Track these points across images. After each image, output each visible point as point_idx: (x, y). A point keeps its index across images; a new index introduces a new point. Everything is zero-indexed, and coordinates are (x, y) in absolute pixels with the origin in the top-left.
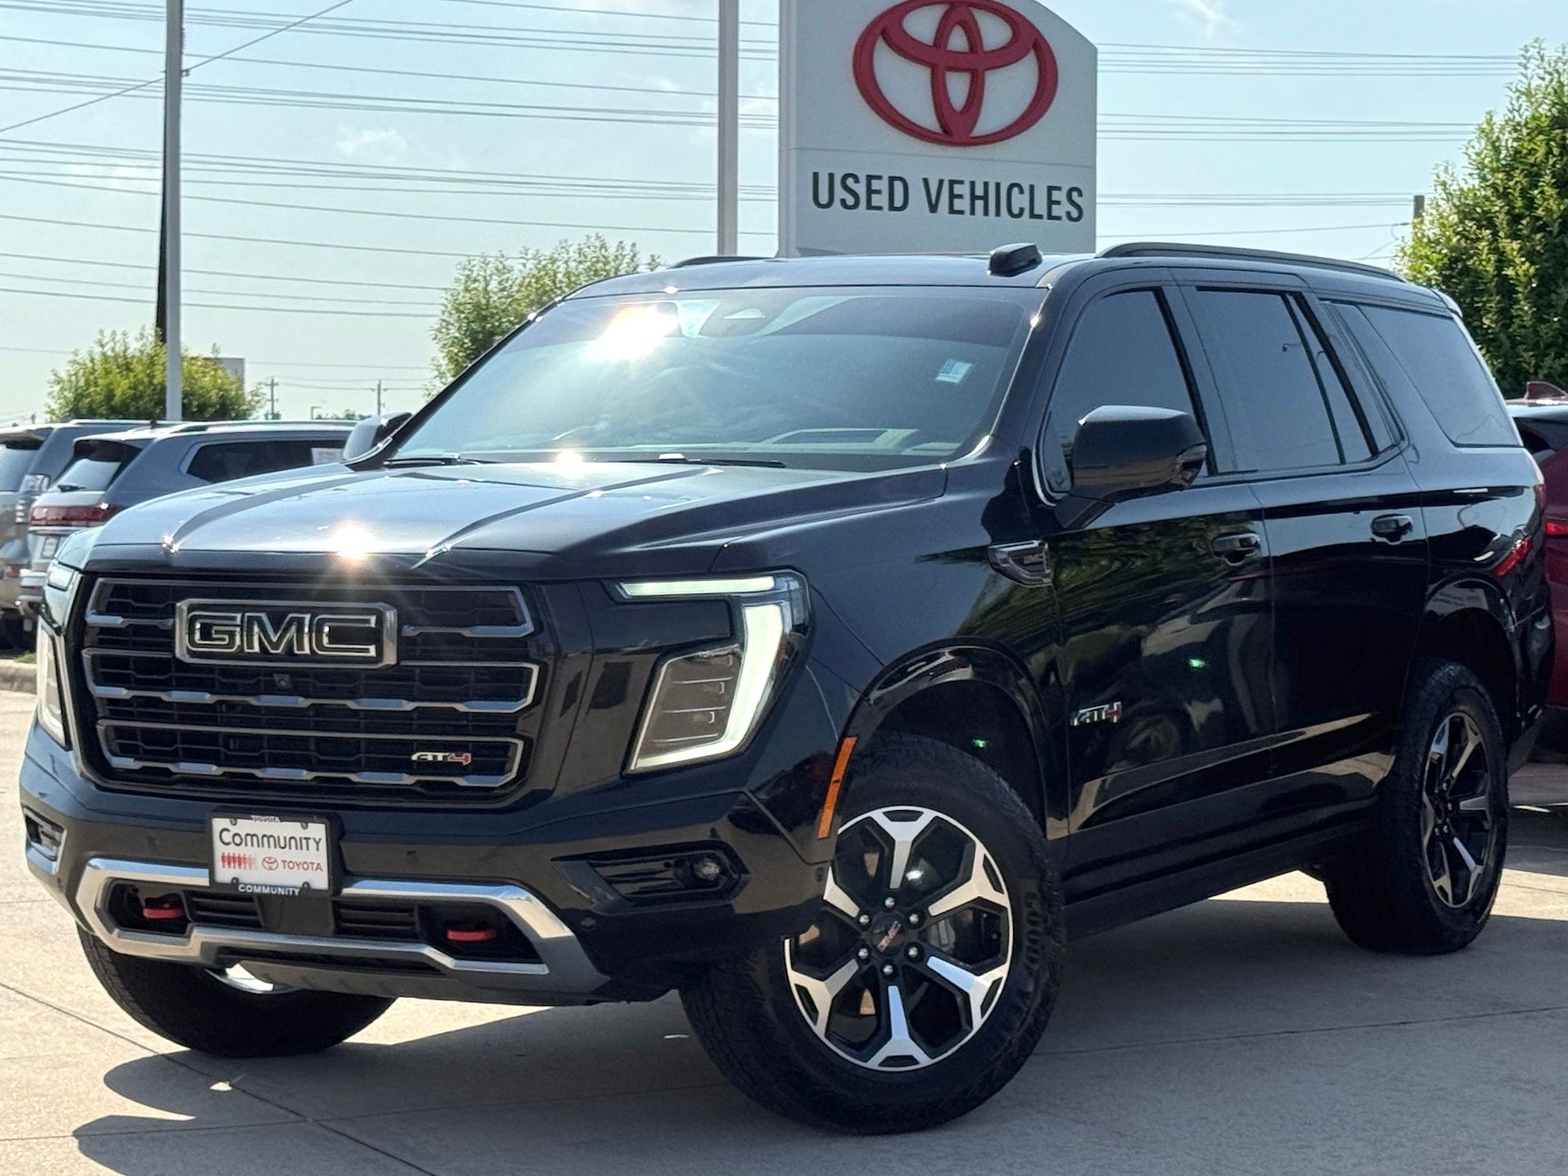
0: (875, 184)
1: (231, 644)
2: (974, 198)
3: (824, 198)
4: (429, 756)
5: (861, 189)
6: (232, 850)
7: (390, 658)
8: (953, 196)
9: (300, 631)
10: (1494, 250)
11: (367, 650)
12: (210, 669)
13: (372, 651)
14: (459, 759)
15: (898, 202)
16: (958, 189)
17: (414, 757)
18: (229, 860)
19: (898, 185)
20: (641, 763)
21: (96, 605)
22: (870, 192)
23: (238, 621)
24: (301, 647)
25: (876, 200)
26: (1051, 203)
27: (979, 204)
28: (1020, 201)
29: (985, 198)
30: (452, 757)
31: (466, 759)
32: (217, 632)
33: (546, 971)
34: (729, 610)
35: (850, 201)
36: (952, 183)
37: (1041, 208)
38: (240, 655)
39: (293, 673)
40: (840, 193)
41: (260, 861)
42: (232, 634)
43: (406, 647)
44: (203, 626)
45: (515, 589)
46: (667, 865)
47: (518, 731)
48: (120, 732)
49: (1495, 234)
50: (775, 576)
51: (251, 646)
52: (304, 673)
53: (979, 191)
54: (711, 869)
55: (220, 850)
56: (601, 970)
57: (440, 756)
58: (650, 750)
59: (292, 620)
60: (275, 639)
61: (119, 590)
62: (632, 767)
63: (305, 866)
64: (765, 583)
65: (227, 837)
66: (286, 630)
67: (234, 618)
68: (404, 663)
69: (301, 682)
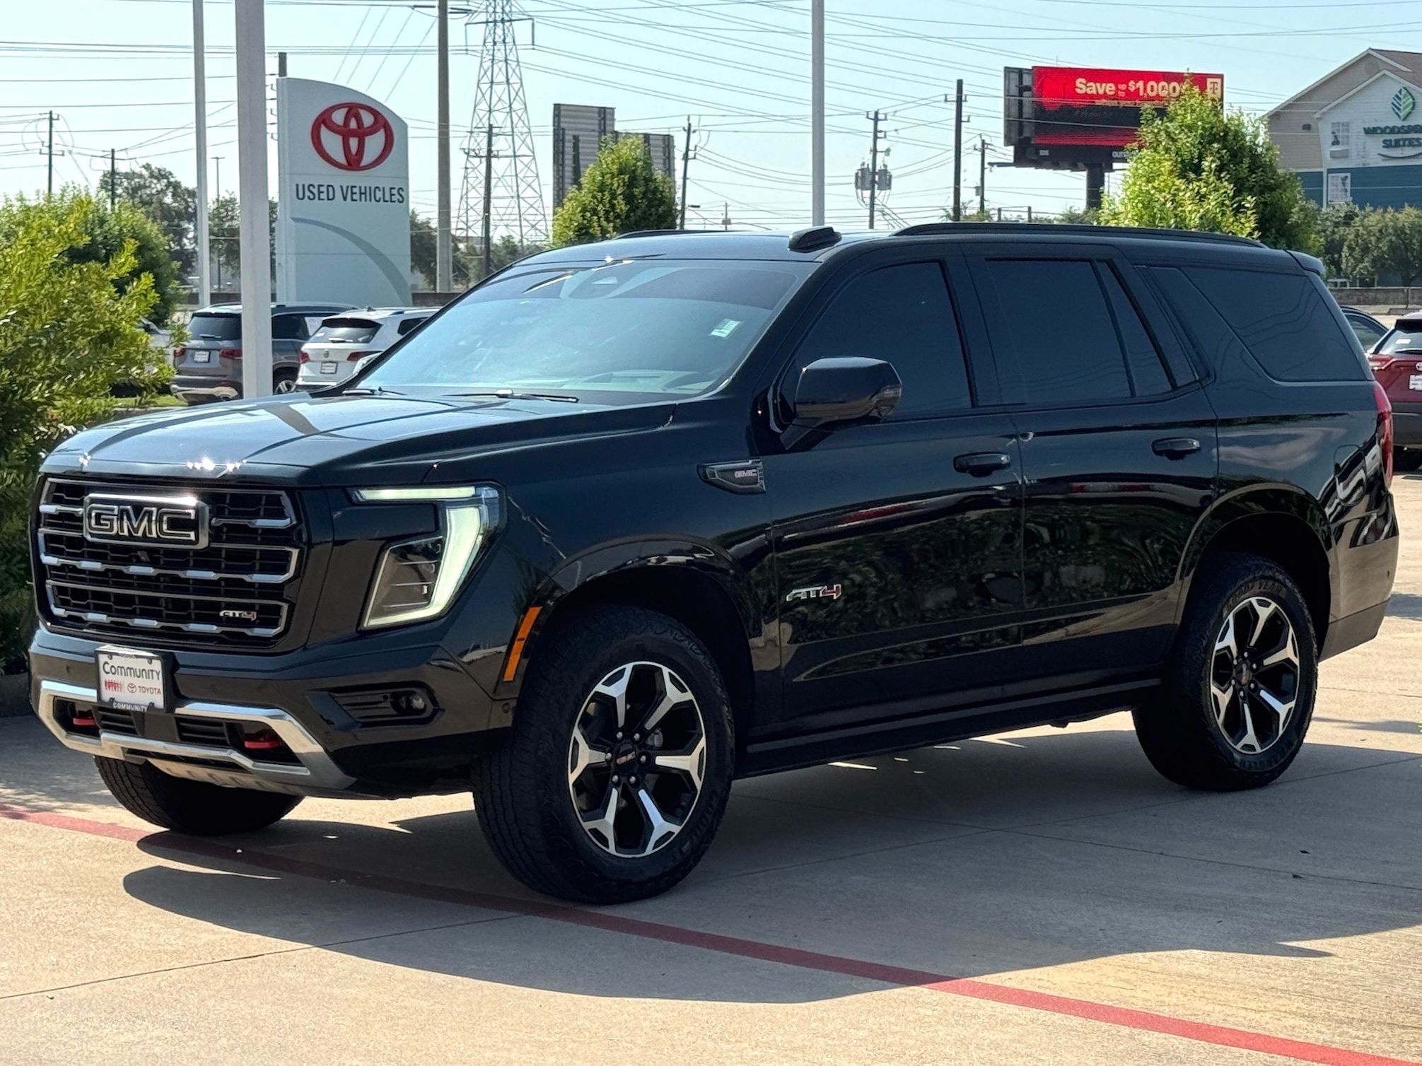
0: (322, 189)
1: (112, 529)
2: (361, 194)
3: (301, 196)
4: (231, 613)
5: (315, 191)
6: (110, 678)
7: (204, 542)
8: (353, 193)
9: (150, 521)
10: (600, 226)
11: (189, 536)
12: (103, 546)
13: (192, 536)
14: (248, 617)
15: (331, 197)
16: (355, 190)
17: (222, 614)
18: (111, 685)
19: (330, 189)
20: (372, 622)
21: (46, 499)
22: (320, 192)
23: (116, 513)
24: (151, 533)
25: (323, 196)
26: (392, 195)
27: (363, 196)
28: (379, 194)
29: (365, 193)
30: (245, 614)
31: (253, 616)
32: (104, 520)
33: (309, 773)
34: (435, 511)
35: (312, 196)
36: (353, 187)
37: (387, 198)
38: (118, 537)
39: (149, 550)
40: (307, 193)
41: (126, 685)
42: (111, 521)
43: (215, 534)
44: (97, 514)
45: (283, 493)
46: (385, 698)
47: (284, 597)
48: (62, 590)
49: (599, 218)
50: (476, 487)
51: (122, 531)
52: (156, 550)
53: (363, 191)
54: (418, 703)
55: (104, 677)
56: (347, 773)
57: (237, 613)
58: (378, 613)
59: (146, 512)
60: (135, 526)
61: (59, 487)
62: (365, 625)
63: (151, 690)
64: (467, 492)
65: (107, 668)
66: (142, 520)
67: (113, 510)
68: (214, 545)
69: (154, 557)
